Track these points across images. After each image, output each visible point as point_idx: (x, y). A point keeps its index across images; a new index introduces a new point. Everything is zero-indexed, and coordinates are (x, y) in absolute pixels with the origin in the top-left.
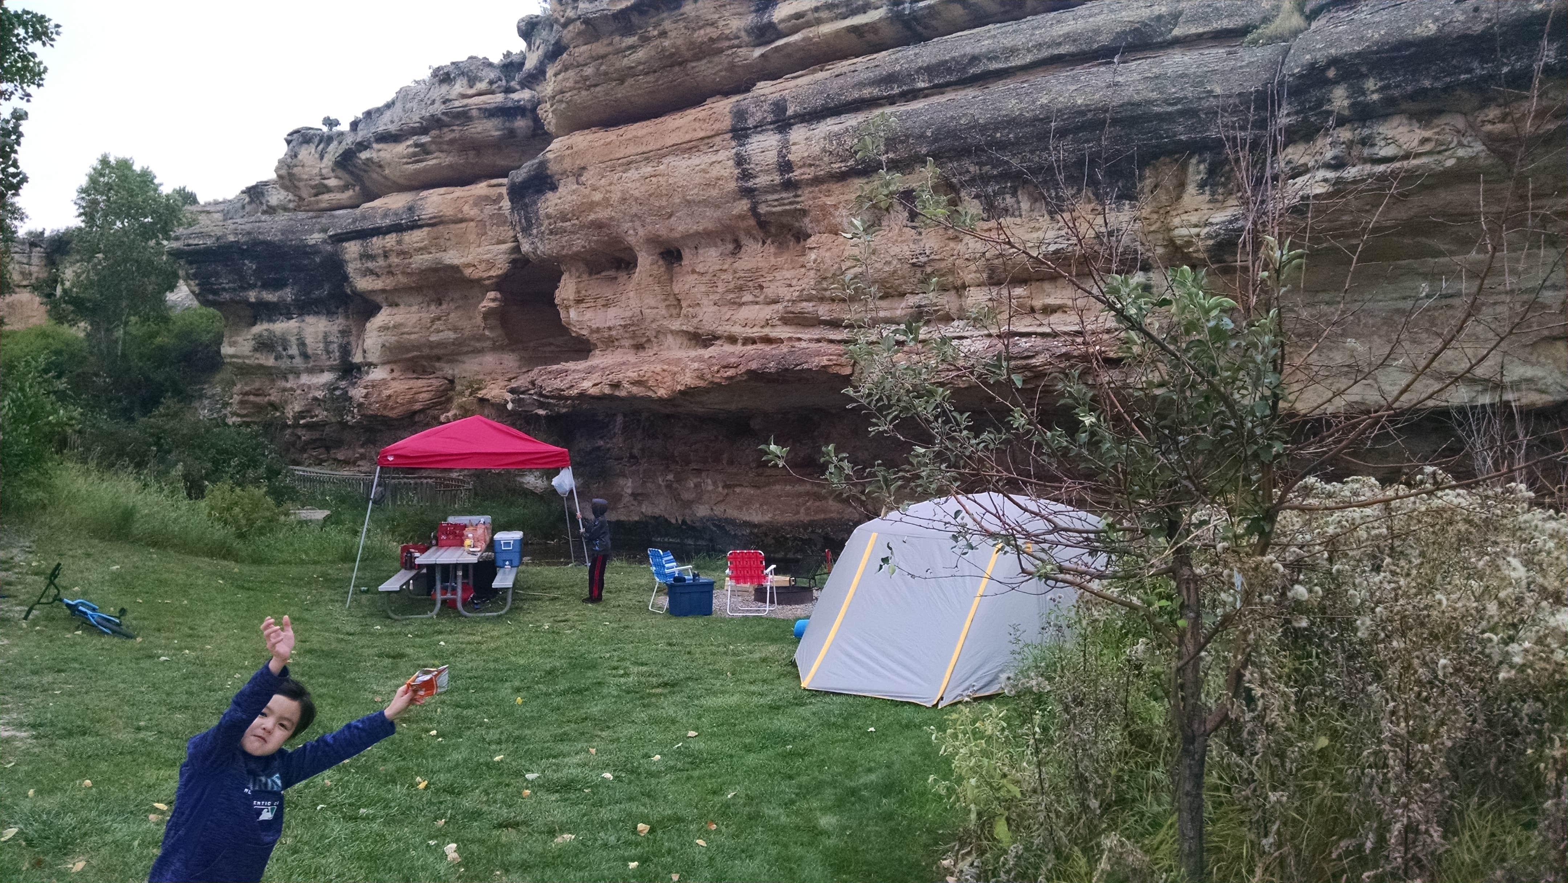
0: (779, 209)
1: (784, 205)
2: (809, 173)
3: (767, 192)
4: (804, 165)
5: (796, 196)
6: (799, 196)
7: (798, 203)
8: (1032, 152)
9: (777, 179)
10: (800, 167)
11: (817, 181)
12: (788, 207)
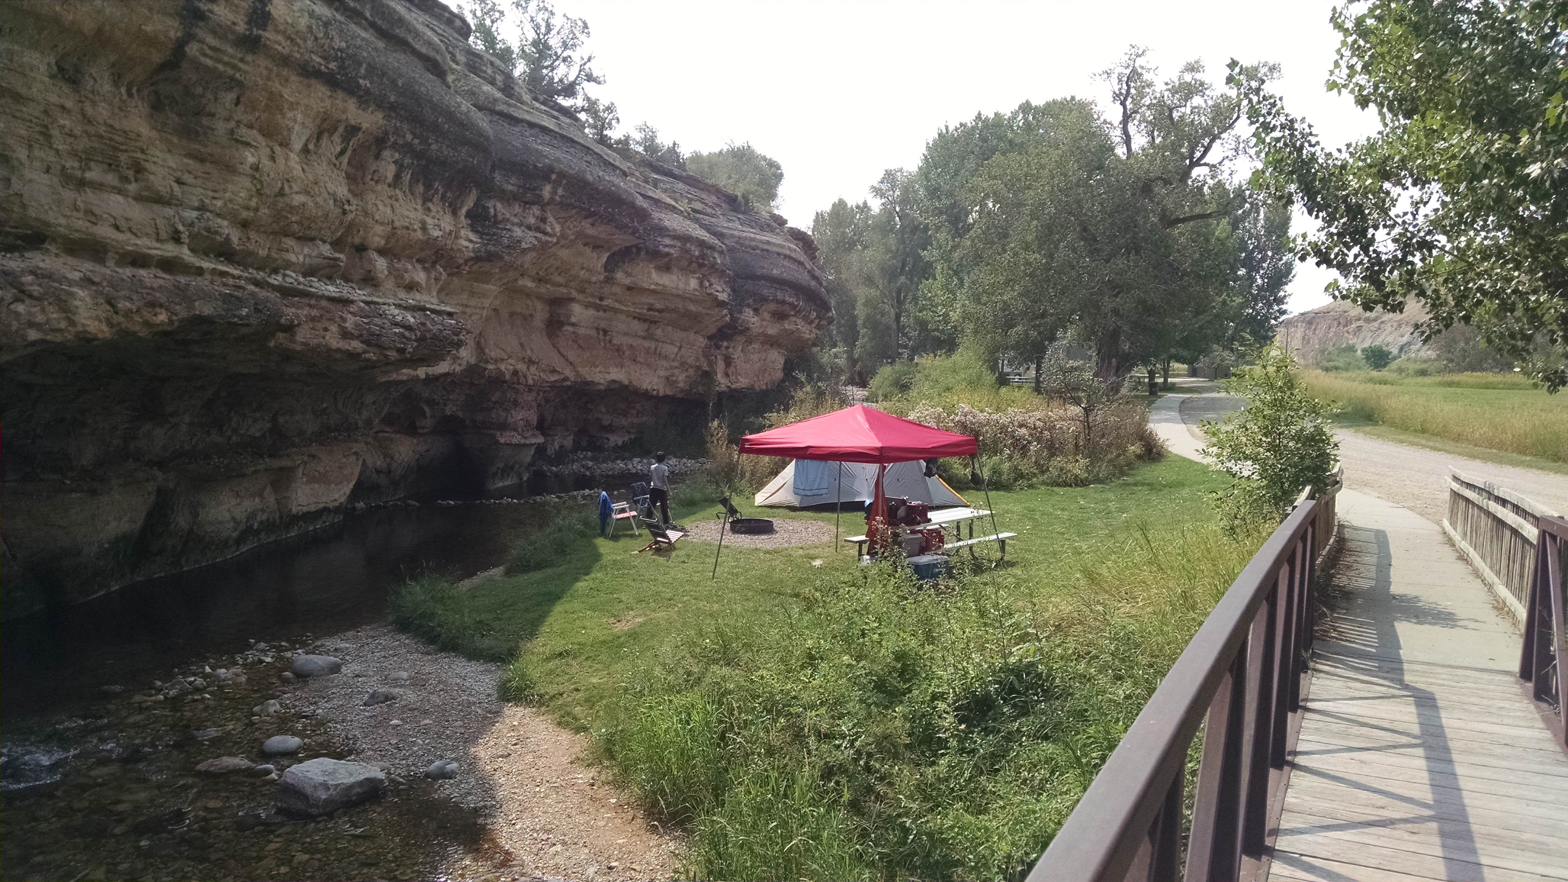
0: (209, 62)
1: (218, 61)
2: (283, 47)
3: (214, 32)
4: (283, 33)
5: (242, 60)
6: (247, 63)
7: (239, 70)
8: (448, 146)
9: (241, 28)
10: (278, 32)
11: (285, 61)
12: (221, 67)
